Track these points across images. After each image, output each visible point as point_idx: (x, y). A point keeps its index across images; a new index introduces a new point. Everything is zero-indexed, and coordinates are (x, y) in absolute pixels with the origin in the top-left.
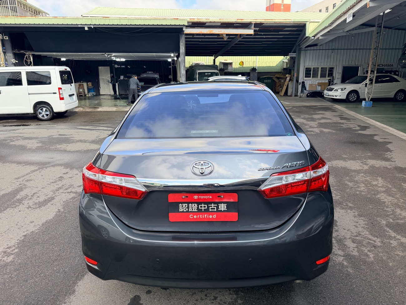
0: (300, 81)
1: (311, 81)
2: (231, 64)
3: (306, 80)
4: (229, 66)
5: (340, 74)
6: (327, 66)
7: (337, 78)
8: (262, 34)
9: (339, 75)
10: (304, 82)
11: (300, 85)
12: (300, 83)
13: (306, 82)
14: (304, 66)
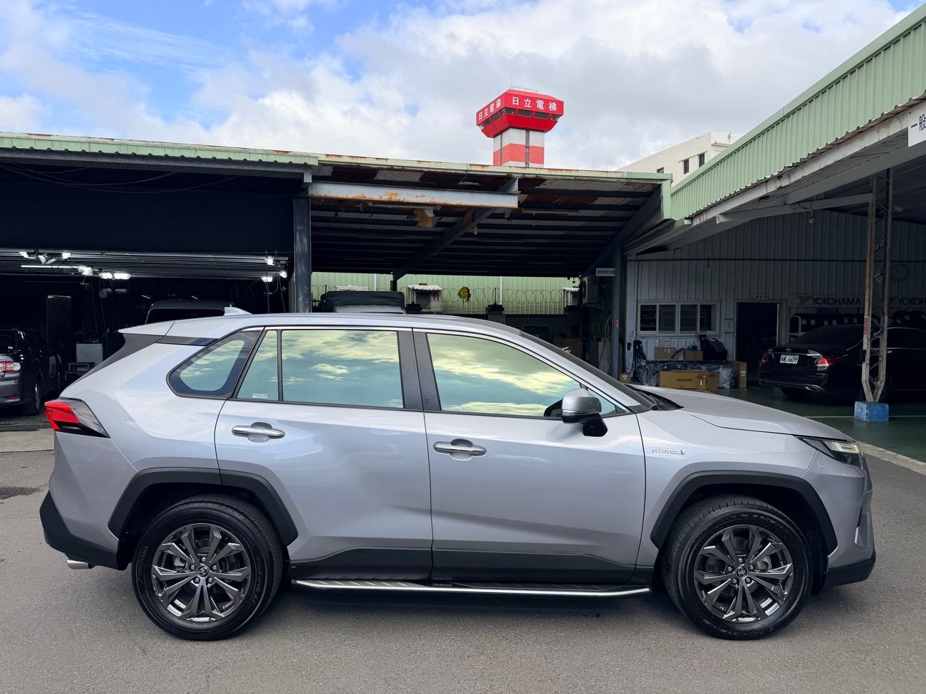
0: (629, 339)
1: (657, 341)
2: (436, 293)
3: (643, 338)
4: (432, 298)
5: (732, 322)
6: (698, 300)
7: (725, 333)
8: (534, 212)
9: (729, 325)
10: (641, 342)
11: (629, 349)
12: (629, 345)
13: (644, 341)
14: (637, 302)
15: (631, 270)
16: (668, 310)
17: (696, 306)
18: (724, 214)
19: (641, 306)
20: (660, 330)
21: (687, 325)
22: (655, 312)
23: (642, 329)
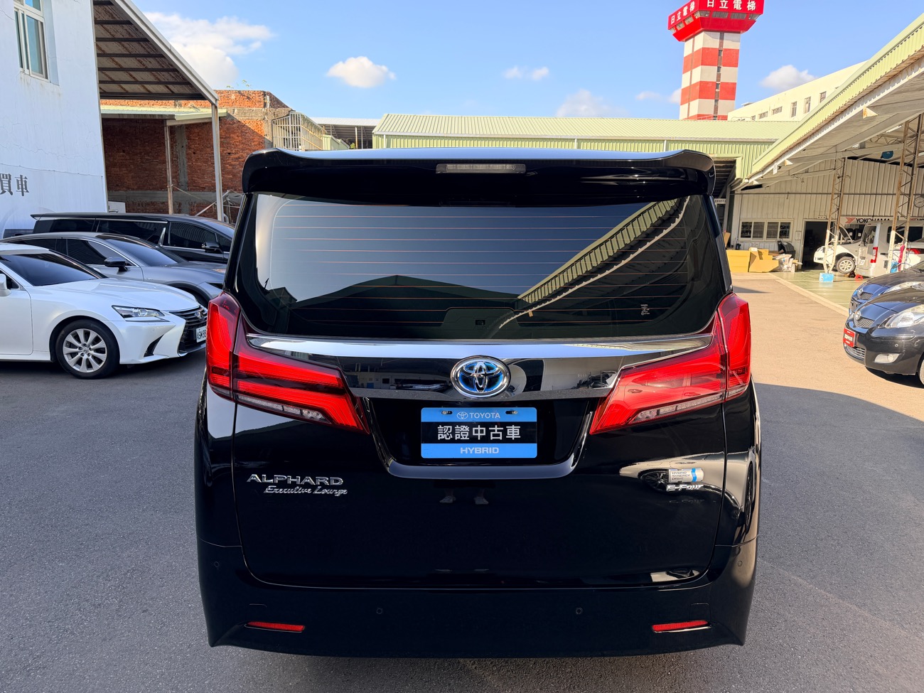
3: (742, 242)
5: (801, 233)
6: (779, 219)
7: (797, 240)
9: (800, 235)
14: (740, 220)
15: (737, 199)
16: (759, 226)
17: (777, 223)
18: (756, 180)
19: (743, 223)
20: (753, 237)
21: (771, 235)
22: (751, 226)
23: (742, 237)
